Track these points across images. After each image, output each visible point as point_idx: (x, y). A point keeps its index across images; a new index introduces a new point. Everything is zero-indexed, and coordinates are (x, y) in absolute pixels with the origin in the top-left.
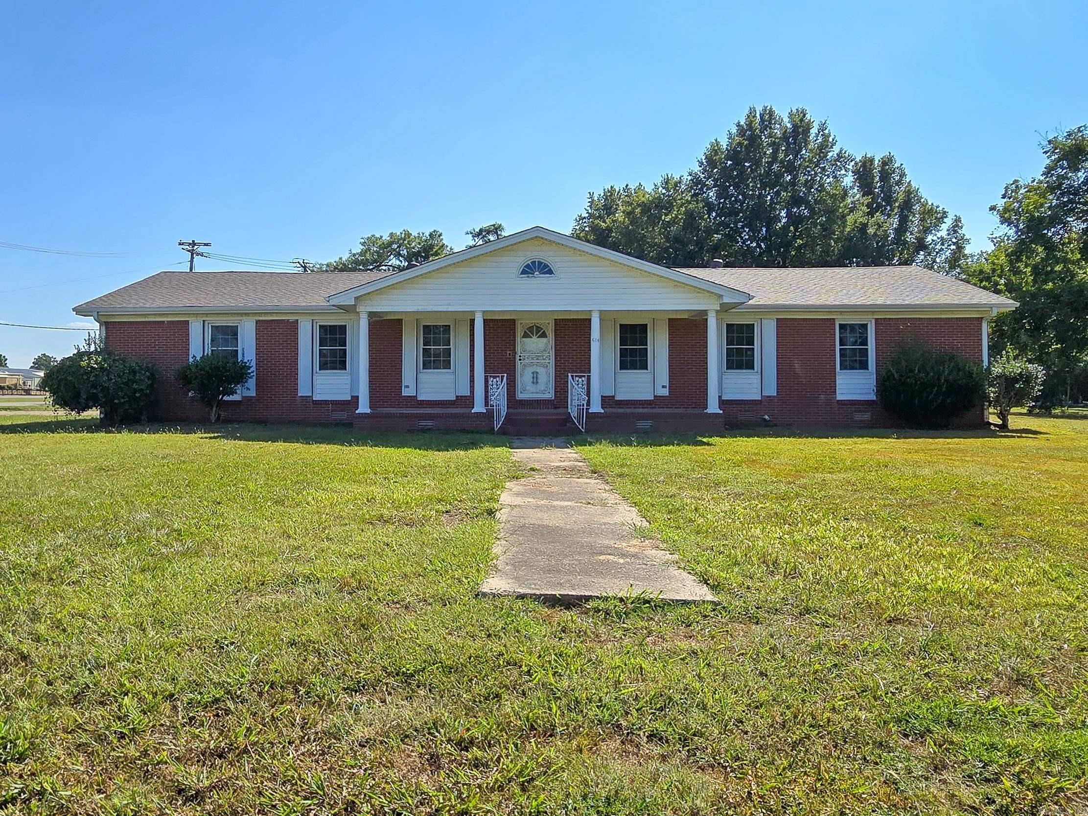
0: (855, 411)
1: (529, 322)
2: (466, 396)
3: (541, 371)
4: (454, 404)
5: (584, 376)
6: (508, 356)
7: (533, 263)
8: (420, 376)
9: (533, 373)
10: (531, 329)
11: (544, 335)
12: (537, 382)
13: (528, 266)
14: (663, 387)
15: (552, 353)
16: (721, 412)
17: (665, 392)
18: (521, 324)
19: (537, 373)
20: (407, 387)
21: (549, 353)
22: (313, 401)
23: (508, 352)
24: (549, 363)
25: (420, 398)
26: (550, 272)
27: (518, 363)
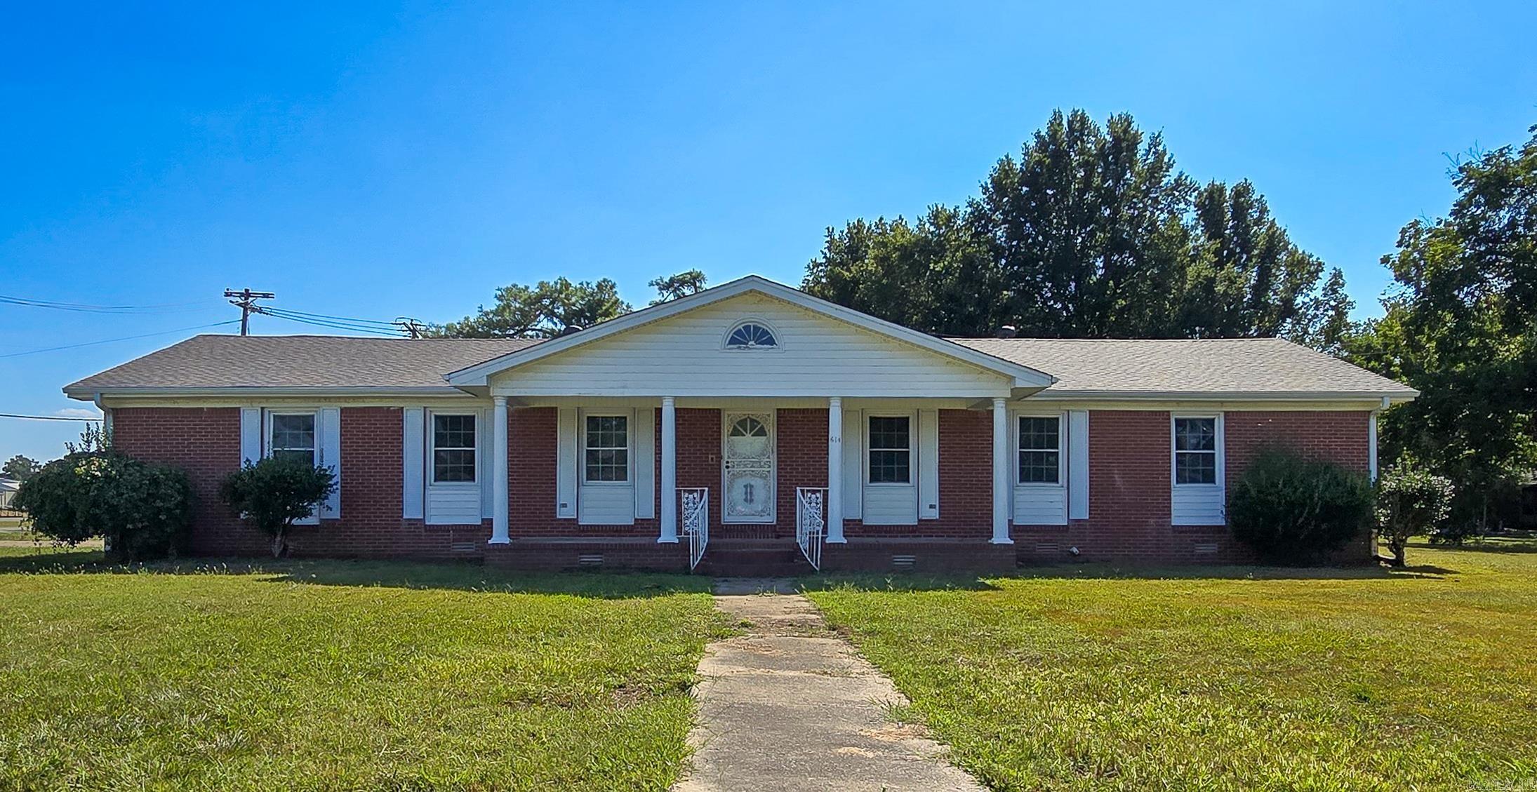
0: (1197, 542)
1: (740, 414)
2: (650, 520)
3: (757, 483)
4: (632, 531)
5: (819, 491)
6: (710, 462)
7: (747, 328)
8: (582, 490)
9: (746, 486)
10: (742, 423)
11: (762, 432)
12: (752, 501)
13: (738, 332)
14: (931, 506)
15: (773, 459)
16: (1012, 542)
17: (934, 514)
18: (729, 415)
19: (751, 486)
20: (564, 505)
21: (769, 457)
22: (426, 525)
23: (710, 456)
24: (769, 472)
25: (584, 521)
26: (771, 341)
27: (725, 472)
